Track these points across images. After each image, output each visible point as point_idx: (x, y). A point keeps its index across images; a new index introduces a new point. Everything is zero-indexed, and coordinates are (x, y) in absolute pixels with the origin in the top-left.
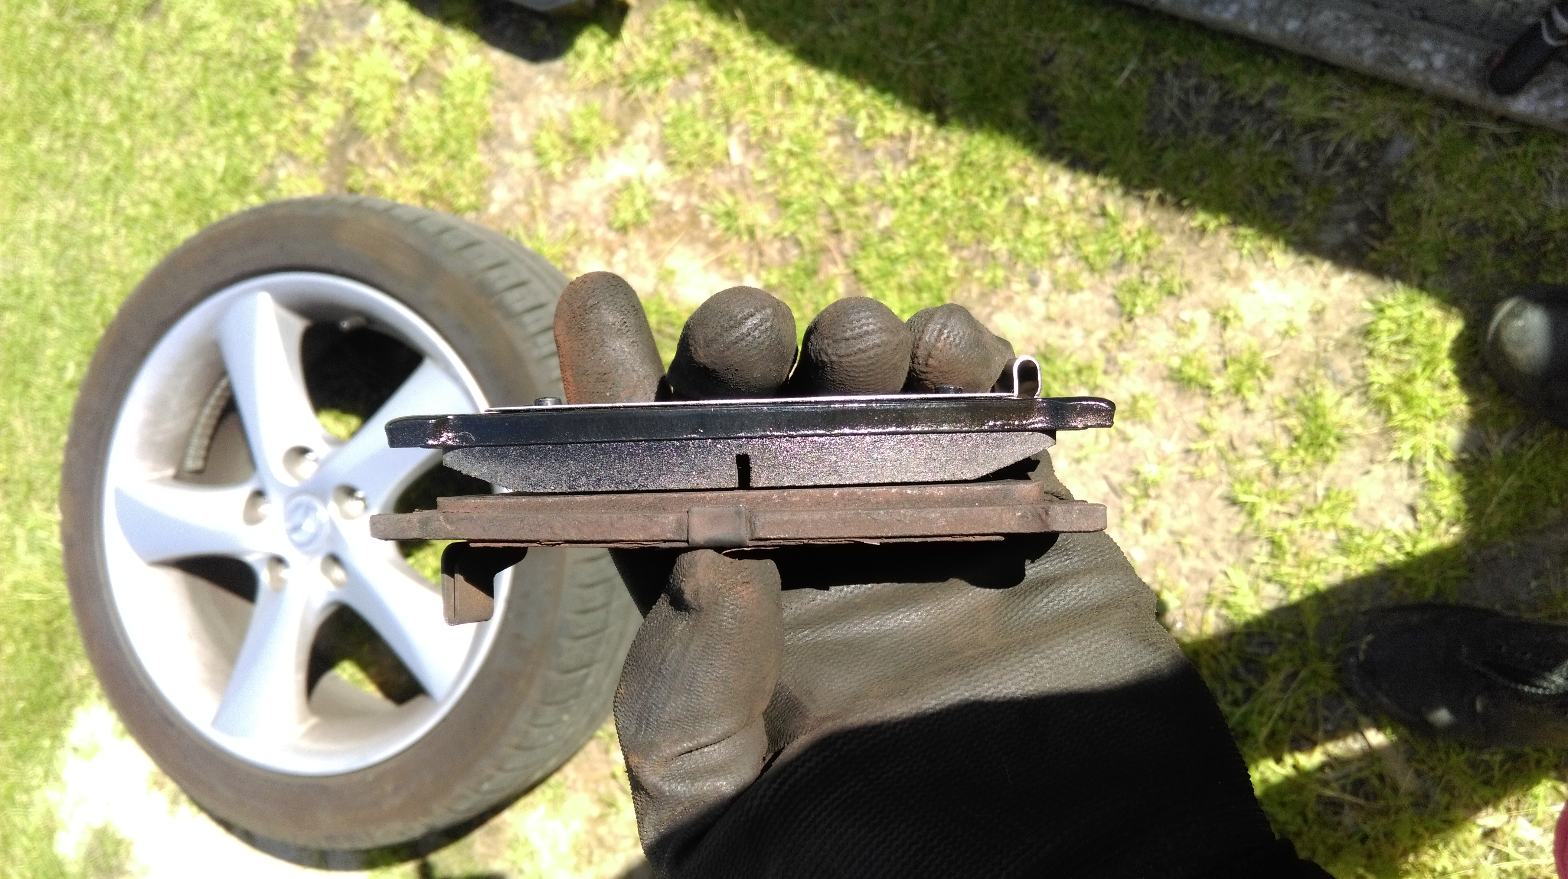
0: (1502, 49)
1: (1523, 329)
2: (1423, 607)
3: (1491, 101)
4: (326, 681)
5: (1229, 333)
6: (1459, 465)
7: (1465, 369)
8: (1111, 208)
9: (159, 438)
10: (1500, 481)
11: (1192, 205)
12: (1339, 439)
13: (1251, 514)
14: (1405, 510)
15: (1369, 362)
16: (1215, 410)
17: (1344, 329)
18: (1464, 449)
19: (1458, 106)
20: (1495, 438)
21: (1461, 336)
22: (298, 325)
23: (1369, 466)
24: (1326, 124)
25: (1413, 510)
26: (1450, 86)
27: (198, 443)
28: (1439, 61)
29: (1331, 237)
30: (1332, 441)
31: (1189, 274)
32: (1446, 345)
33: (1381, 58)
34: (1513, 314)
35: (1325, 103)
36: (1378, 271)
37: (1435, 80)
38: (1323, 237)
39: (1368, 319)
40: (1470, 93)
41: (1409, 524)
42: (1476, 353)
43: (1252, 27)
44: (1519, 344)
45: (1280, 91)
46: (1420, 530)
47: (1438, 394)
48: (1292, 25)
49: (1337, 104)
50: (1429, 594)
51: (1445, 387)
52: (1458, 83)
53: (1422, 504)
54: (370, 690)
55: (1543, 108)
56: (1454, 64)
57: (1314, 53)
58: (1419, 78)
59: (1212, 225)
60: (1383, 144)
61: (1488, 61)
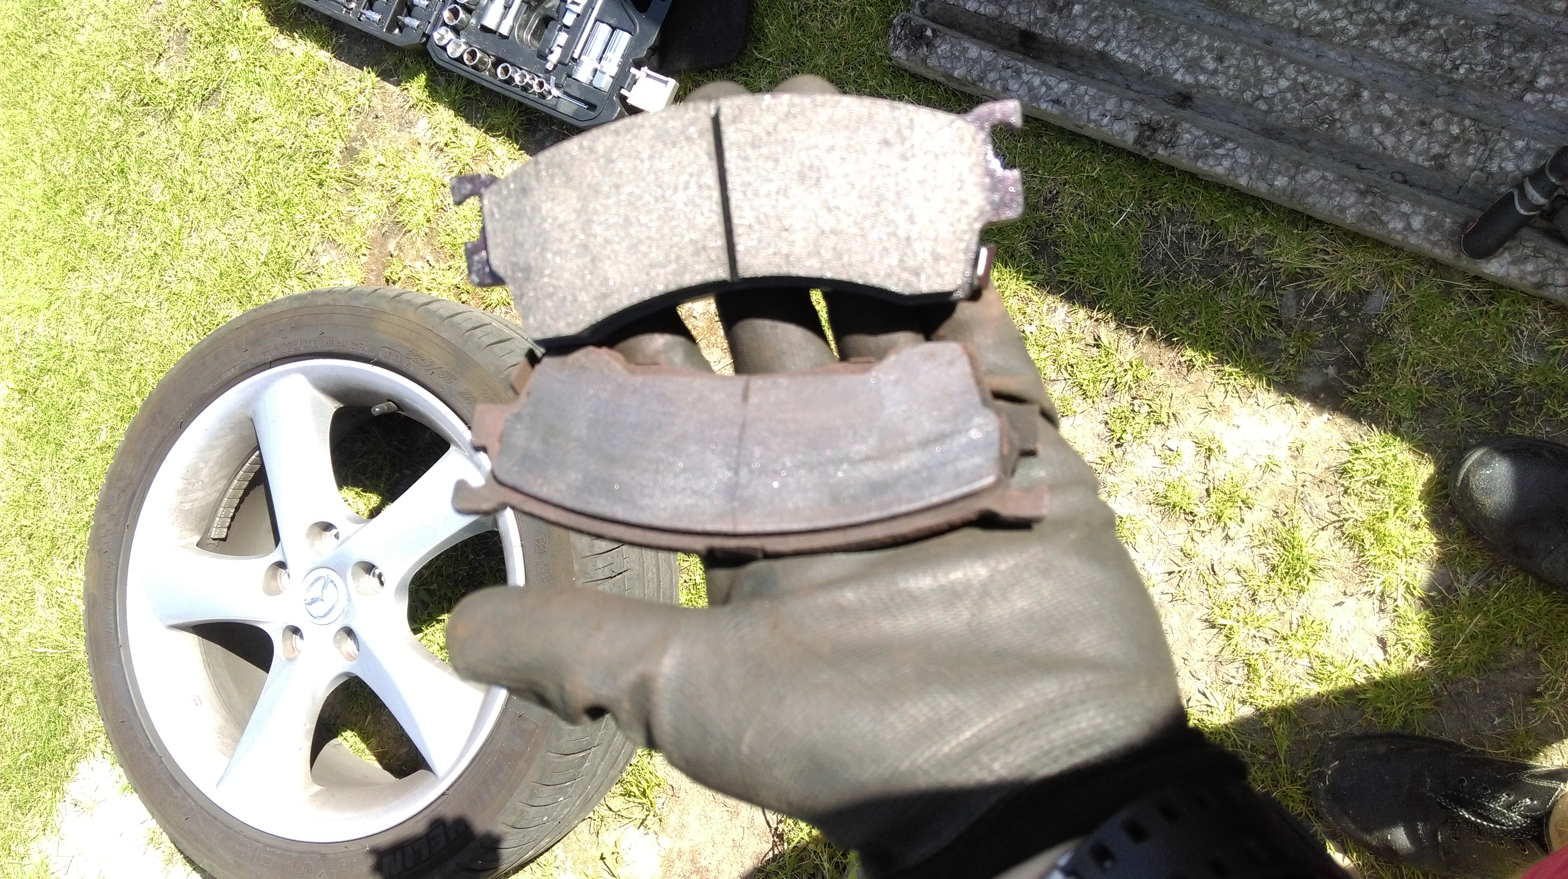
0: (1479, 214)
1: (1490, 478)
2: (1390, 737)
3: (1465, 262)
4: (328, 749)
5: (1213, 463)
6: (1427, 603)
7: (1434, 511)
8: (1105, 340)
9: (187, 506)
10: (1466, 620)
11: (1181, 342)
12: (1313, 571)
13: (1228, 637)
14: (1376, 642)
15: (1345, 500)
16: (1197, 536)
17: (1322, 466)
18: (1431, 587)
19: (1434, 264)
20: (1463, 578)
21: (1431, 479)
22: (331, 407)
23: (1342, 598)
24: (1310, 274)
25: (1383, 643)
26: (1427, 246)
27: (225, 512)
28: (1417, 223)
29: (1313, 379)
30: (1307, 571)
31: (1176, 406)
32: (1417, 488)
33: (1363, 217)
34: (1480, 463)
35: (1308, 255)
36: (1355, 414)
37: (1413, 240)
38: (1304, 379)
39: (1346, 457)
40: (1445, 253)
41: (1379, 655)
42: (1447, 496)
43: (1243, 181)
44: (1487, 492)
45: (1267, 241)
46: (1389, 663)
47: (1409, 533)
48: (1280, 182)
49: (1321, 256)
50: (1396, 724)
51: (1416, 527)
52: (1434, 244)
53: (1391, 639)
54: (370, 761)
55: (1514, 272)
56: (1432, 226)
57: (1300, 208)
58: (1399, 237)
59: (1199, 361)
60: (1363, 295)
61: (1465, 225)
